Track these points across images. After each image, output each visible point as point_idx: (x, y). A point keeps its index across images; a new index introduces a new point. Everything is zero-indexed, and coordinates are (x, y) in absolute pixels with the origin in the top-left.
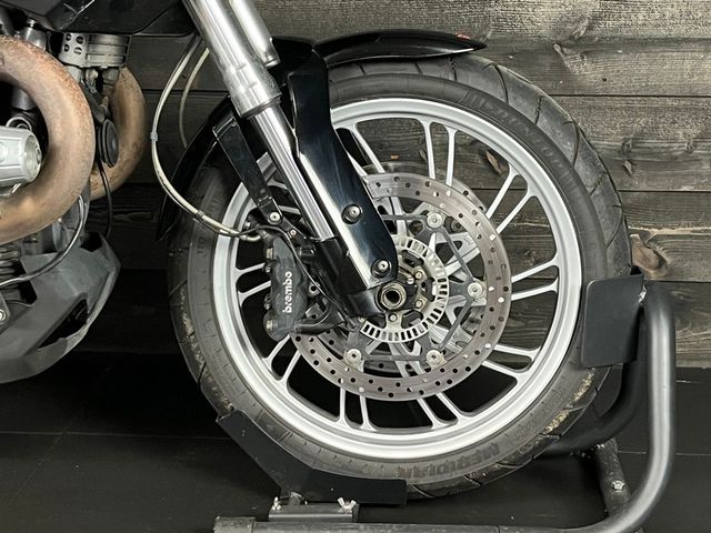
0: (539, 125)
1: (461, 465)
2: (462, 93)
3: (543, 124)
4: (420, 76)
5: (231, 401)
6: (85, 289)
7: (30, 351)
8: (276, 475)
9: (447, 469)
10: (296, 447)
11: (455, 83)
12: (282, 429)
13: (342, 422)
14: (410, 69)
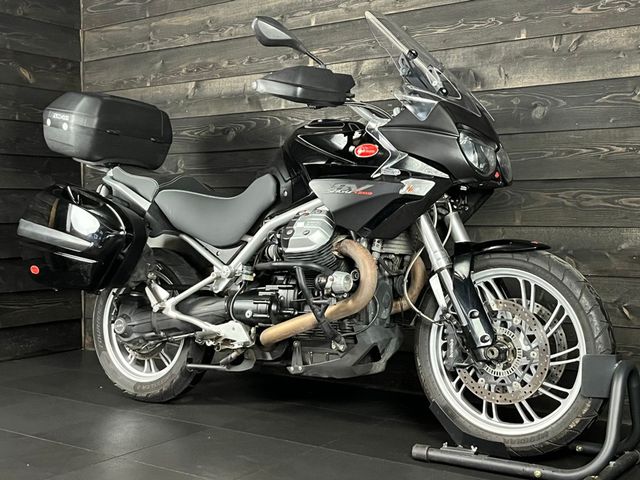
0: (564, 282)
1: (531, 440)
2: (531, 266)
3: (566, 281)
4: (513, 259)
5: (433, 398)
6: (376, 341)
7: (354, 365)
8: (452, 436)
9: (525, 441)
10: (459, 422)
11: (527, 262)
12: (454, 414)
13: (484, 416)
14: (509, 256)
